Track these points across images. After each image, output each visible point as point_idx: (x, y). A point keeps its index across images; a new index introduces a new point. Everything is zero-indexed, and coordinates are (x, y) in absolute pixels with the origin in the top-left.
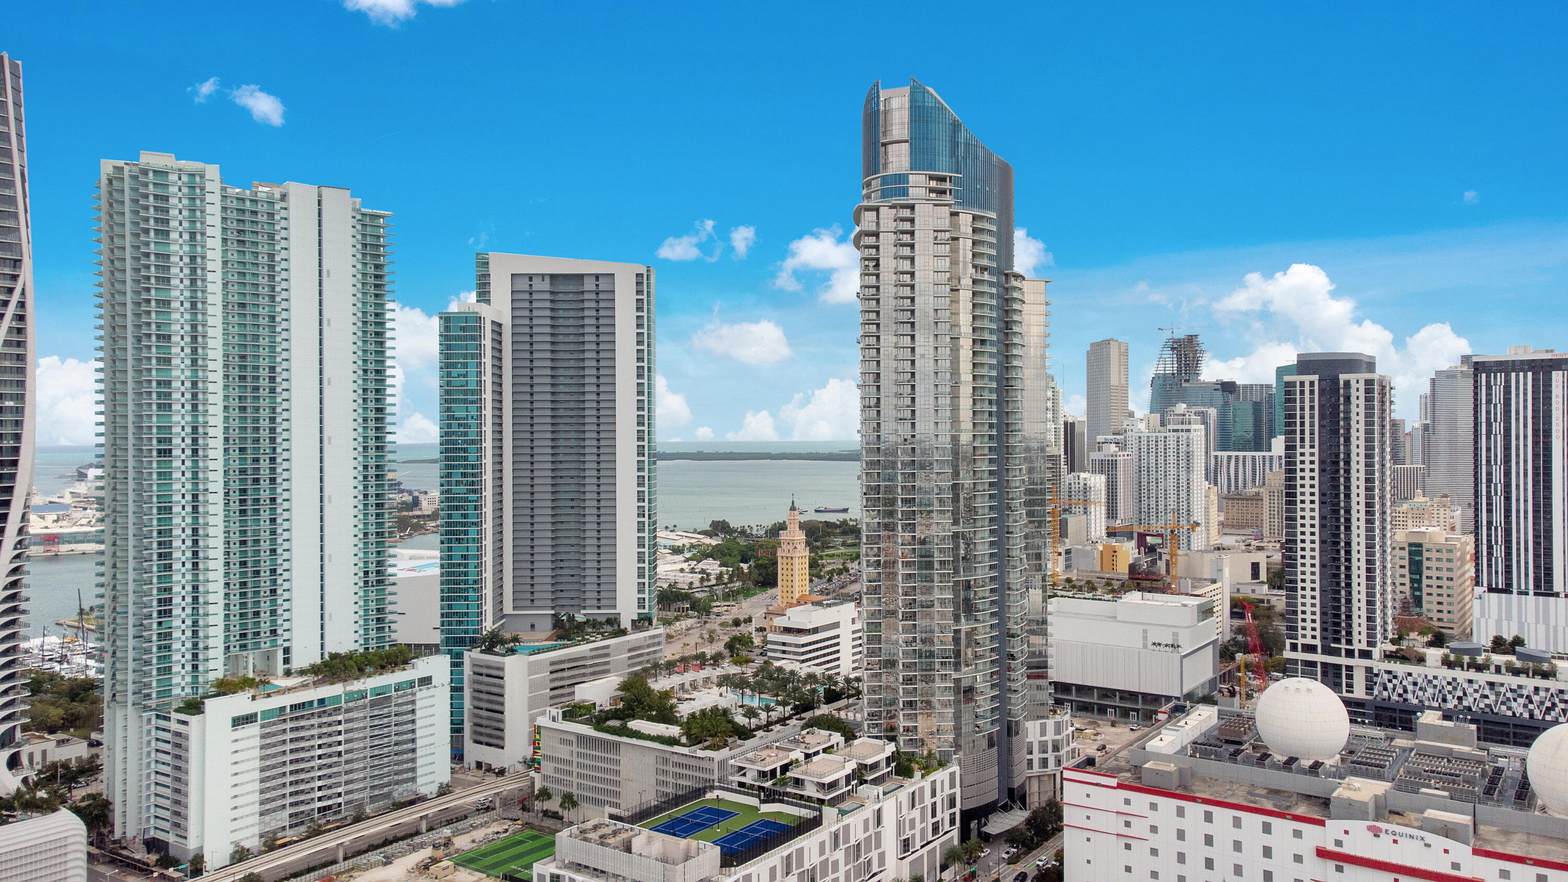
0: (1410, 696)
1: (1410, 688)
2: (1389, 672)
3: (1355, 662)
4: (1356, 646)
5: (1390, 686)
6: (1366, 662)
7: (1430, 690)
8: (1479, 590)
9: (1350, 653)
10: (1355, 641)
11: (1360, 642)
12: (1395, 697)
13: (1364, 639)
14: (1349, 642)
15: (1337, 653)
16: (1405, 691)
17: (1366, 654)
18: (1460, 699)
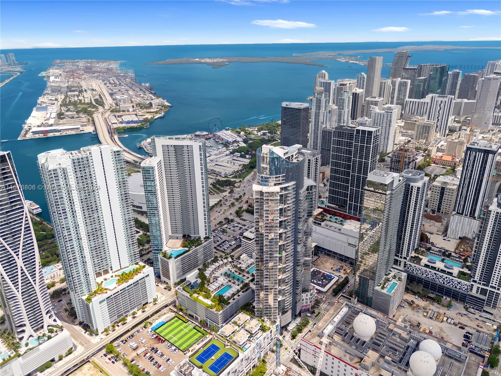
0: (414, 272)
1: (415, 270)
2: (410, 265)
3: (403, 260)
4: (403, 256)
5: (410, 268)
6: (405, 260)
7: (420, 272)
8: (454, 213)
9: (401, 257)
10: (403, 255)
11: (404, 255)
12: (410, 271)
13: (405, 254)
14: (401, 255)
15: (398, 256)
16: (413, 270)
17: (405, 258)
18: (427, 275)
